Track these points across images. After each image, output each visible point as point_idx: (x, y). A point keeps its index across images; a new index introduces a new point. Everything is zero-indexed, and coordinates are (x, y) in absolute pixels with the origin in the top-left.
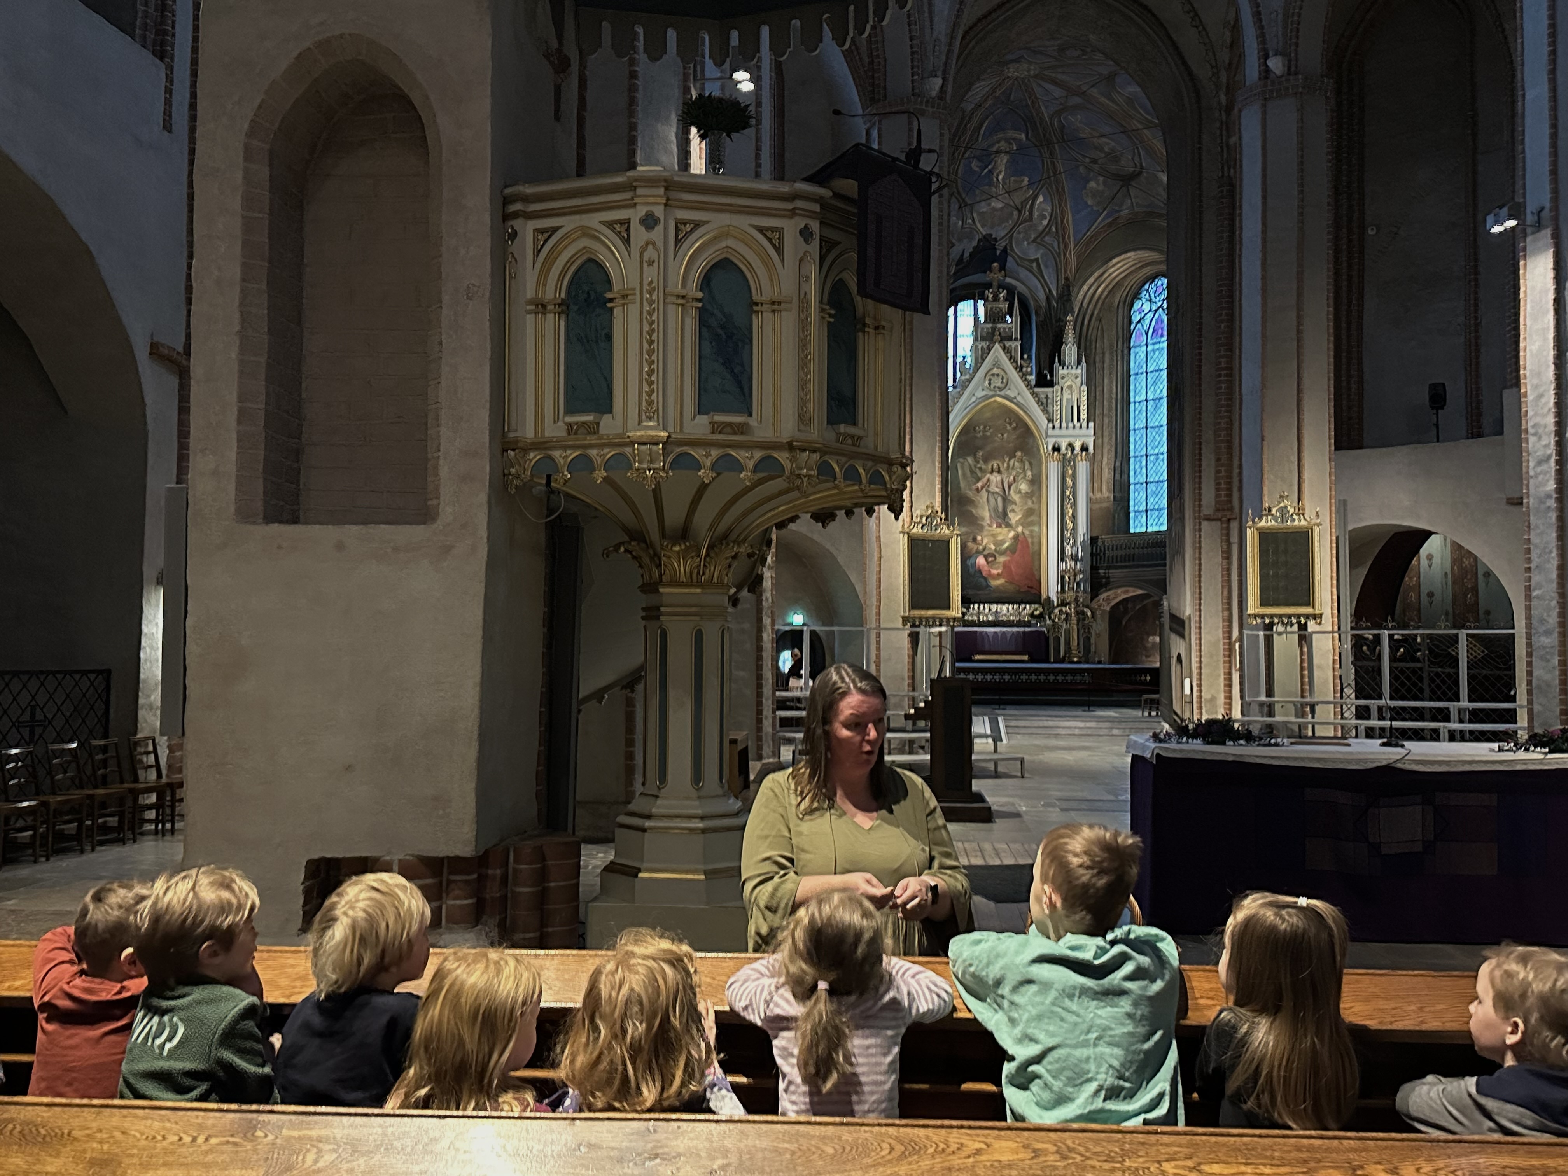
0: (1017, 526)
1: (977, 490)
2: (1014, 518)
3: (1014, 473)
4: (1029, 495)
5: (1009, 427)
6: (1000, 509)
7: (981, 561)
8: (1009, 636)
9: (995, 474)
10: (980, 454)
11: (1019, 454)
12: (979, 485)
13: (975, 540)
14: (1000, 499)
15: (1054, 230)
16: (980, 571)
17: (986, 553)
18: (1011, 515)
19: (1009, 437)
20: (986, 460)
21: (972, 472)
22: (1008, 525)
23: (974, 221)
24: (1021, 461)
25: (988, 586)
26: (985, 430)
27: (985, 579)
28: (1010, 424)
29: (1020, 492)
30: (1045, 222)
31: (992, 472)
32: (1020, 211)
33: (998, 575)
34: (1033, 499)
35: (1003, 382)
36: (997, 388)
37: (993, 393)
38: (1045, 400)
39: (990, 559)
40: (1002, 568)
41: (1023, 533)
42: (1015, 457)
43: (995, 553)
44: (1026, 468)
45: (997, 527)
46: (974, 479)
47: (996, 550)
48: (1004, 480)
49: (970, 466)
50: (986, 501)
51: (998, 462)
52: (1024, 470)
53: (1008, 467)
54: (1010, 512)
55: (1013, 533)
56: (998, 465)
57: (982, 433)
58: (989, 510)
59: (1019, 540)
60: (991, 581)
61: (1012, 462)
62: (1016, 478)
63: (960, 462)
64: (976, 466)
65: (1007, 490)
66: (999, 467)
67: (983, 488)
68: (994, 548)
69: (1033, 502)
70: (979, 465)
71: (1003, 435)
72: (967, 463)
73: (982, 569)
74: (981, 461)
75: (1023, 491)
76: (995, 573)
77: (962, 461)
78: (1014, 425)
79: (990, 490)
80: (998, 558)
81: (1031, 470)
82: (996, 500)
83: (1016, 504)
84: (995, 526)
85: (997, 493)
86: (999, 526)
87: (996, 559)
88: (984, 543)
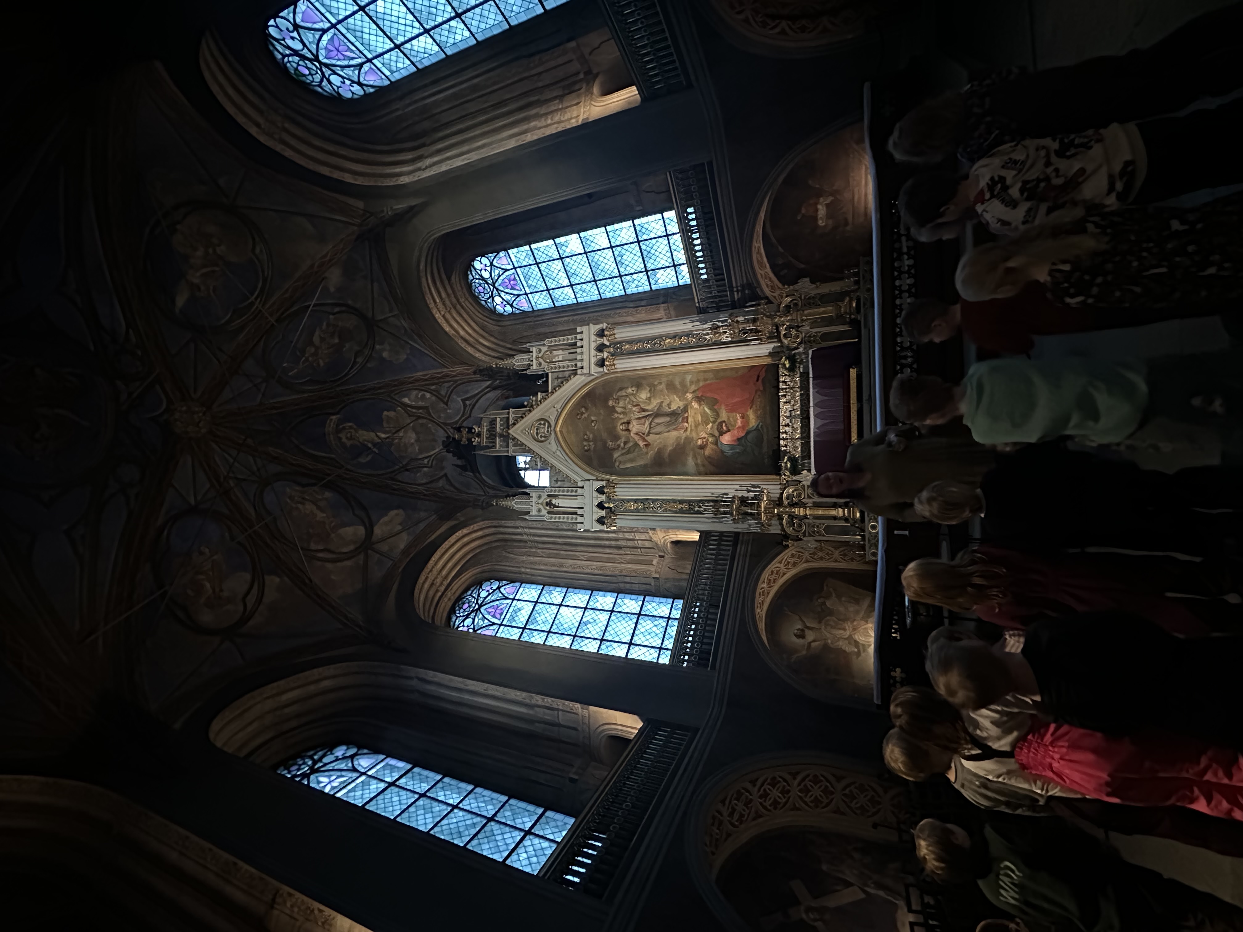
0: (686, 399)
2: (676, 404)
3: (630, 406)
5: (585, 415)
6: (668, 419)
7: (726, 439)
8: (821, 398)
9: (631, 427)
12: (641, 444)
13: (702, 447)
14: (657, 420)
16: (739, 440)
17: (717, 434)
18: (674, 407)
19: (594, 415)
22: (685, 410)
23: (426, 458)
24: (618, 400)
25: (757, 429)
26: (588, 440)
27: (748, 433)
28: (582, 414)
29: (649, 399)
30: (428, 395)
31: (628, 430)
32: (419, 418)
33: (742, 417)
34: (656, 383)
35: (542, 422)
36: (548, 428)
37: (553, 433)
38: (560, 380)
39: (724, 428)
40: (734, 414)
41: (694, 392)
42: (613, 407)
43: (717, 423)
44: (624, 394)
45: (687, 422)
46: (637, 450)
47: (714, 422)
48: (637, 417)
49: (622, 454)
50: (658, 436)
51: (619, 424)
52: (627, 396)
53: (624, 413)
54: (670, 408)
55: (693, 404)
56: (622, 424)
57: (591, 444)
58: (668, 432)
59: (702, 396)
60: (751, 426)
61: (619, 410)
62: (635, 404)
63: (618, 466)
64: (623, 449)
65: (647, 413)
66: (624, 423)
67: (645, 440)
68: (711, 424)
69: (660, 383)
70: (622, 445)
71: (593, 421)
72: (620, 458)
73: (735, 438)
74: (618, 443)
75: (649, 395)
76: (741, 422)
77: (617, 464)
78: (583, 409)
79: (647, 431)
80: (723, 419)
81: (627, 388)
82: (658, 424)
83: (662, 402)
84: (686, 424)
85: (650, 424)
86: (686, 420)
87: (724, 421)
88: (706, 436)
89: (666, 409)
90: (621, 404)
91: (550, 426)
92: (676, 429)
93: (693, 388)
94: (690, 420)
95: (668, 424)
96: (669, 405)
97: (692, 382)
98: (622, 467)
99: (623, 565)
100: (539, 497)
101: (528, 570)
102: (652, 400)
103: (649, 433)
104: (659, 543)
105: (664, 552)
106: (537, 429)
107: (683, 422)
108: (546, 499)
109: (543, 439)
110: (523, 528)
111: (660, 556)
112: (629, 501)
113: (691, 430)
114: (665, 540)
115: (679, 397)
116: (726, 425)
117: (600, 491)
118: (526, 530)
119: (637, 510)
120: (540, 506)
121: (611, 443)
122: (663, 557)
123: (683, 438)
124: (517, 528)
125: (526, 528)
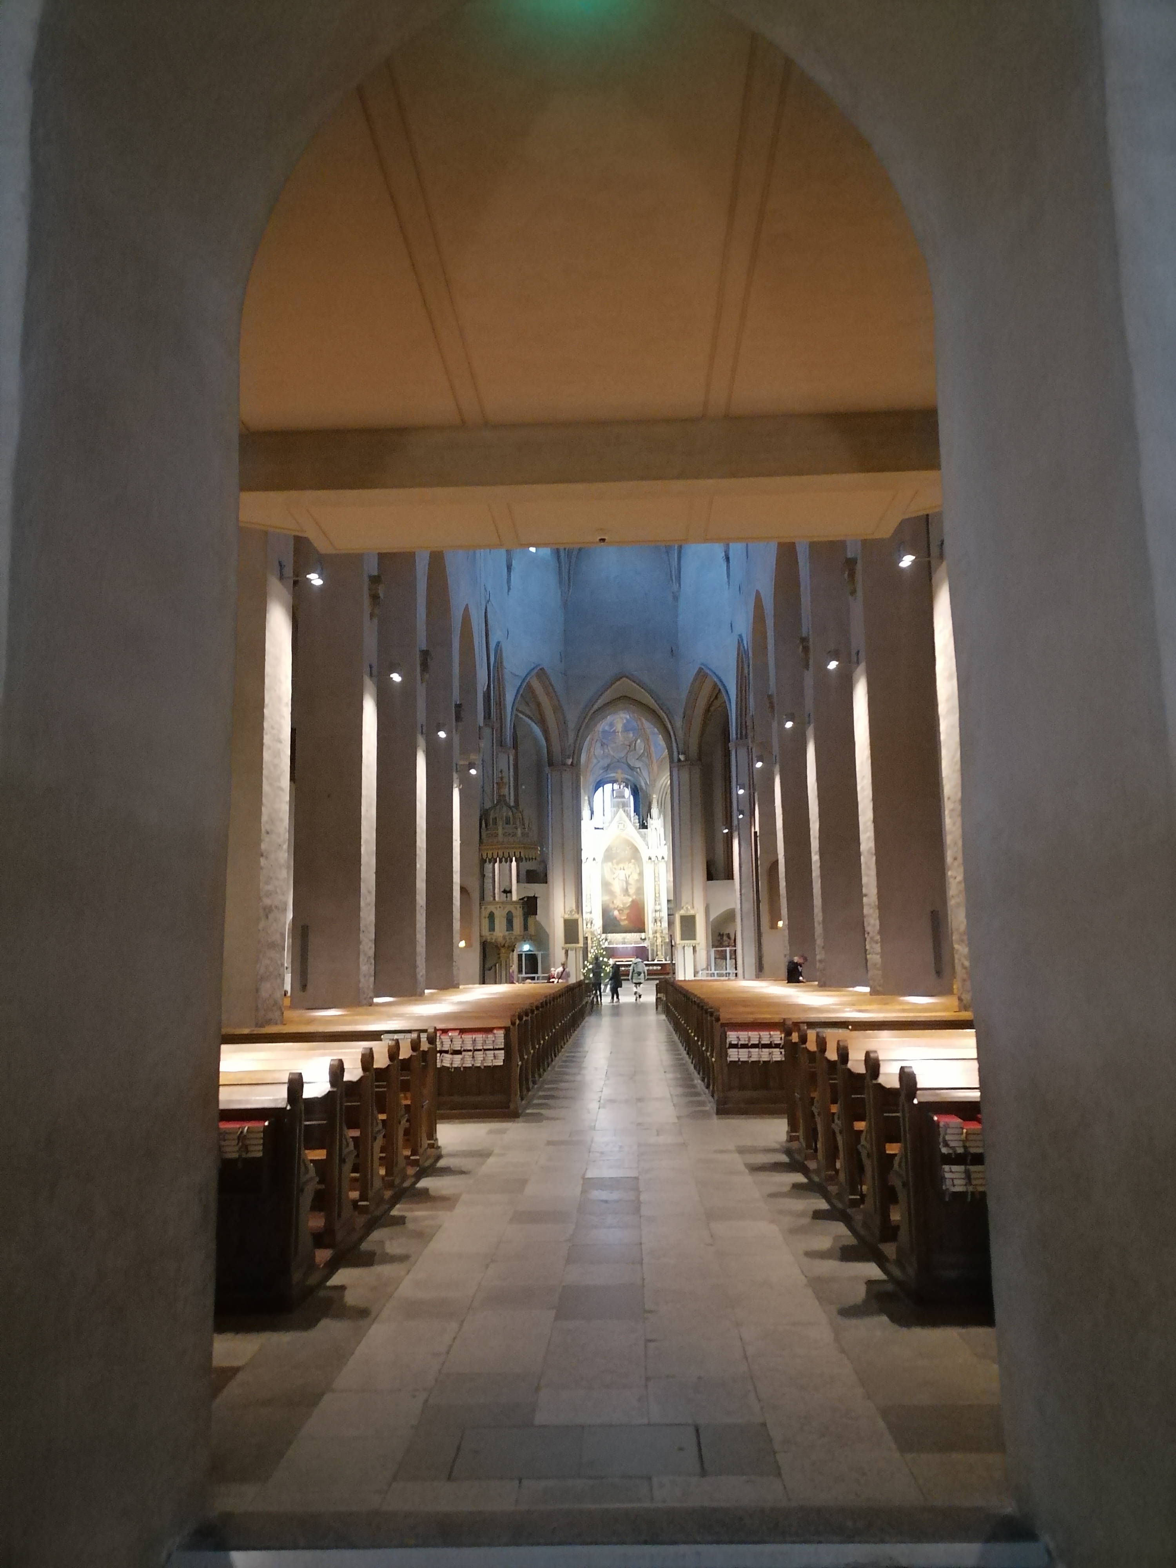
0: (633, 895)
1: (614, 879)
2: (632, 891)
3: (631, 870)
4: (638, 881)
5: (627, 849)
6: (625, 887)
7: (616, 913)
8: (629, 949)
9: (622, 870)
10: (615, 861)
11: (633, 861)
12: (615, 876)
13: (613, 902)
14: (624, 883)
15: (646, 754)
16: (616, 918)
17: (619, 909)
18: (630, 890)
19: (628, 852)
20: (618, 863)
21: (611, 870)
22: (629, 895)
23: (609, 751)
24: (634, 864)
25: (620, 925)
26: (616, 850)
27: (618, 921)
28: (629, 847)
30: (642, 751)
31: (621, 869)
32: (630, 746)
33: (625, 919)
38: (644, 836)
47: (623, 907)
48: (626, 873)
51: (623, 865)
52: (635, 868)
53: (628, 867)
55: (631, 898)
59: (634, 902)
60: (621, 922)
62: (632, 872)
65: (628, 878)
66: (624, 867)
69: (640, 884)
71: (625, 852)
75: (635, 879)
76: (622, 918)
80: (624, 911)
83: (632, 885)
86: (624, 896)
88: (618, 904)
97: (638, 895)
115: (634, 891)
116: (621, 912)
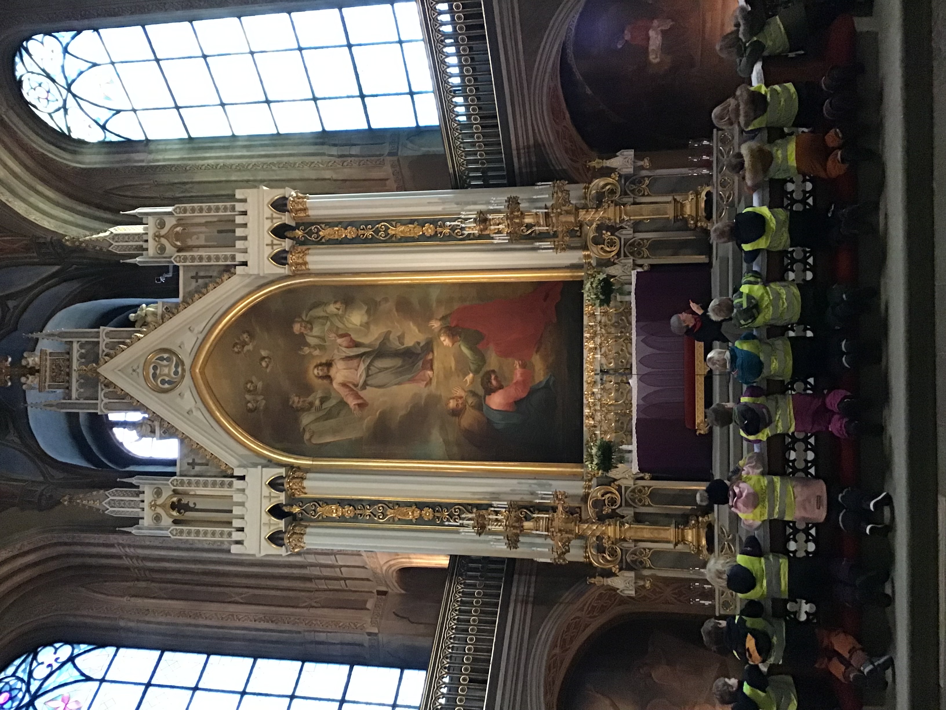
0: (431, 330)
1: (362, 406)
2: (413, 337)
3: (332, 336)
5: (250, 347)
6: (397, 362)
7: (496, 401)
9: (333, 372)
12: (352, 402)
13: (456, 413)
14: (380, 364)
16: (518, 403)
17: (481, 391)
18: (409, 342)
20: (308, 389)
22: (429, 347)
25: (547, 386)
27: (532, 392)
28: (244, 344)
29: (367, 325)
31: (328, 377)
33: (523, 366)
34: (378, 299)
35: (166, 356)
36: (177, 366)
37: (187, 375)
38: (200, 281)
39: (494, 382)
40: (510, 360)
41: (443, 318)
42: (302, 335)
43: (481, 374)
44: (322, 314)
45: (432, 369)
46: (343, 412)
47: (476, 372)
48: (344, 355)
49: (317, 420)
50: (381, 391)
51: (312, 366)
52: (327, 318)
53: (321, 347)
54: (403, 344)
55: (442, 339)
56: (317, 366)
57: (260, 398)
58: (399, 384)
59: (457, 326)
60: (537, 381)
61: (312, 341)
62: (340, 332)
63: (310, 440)
64: (319, 409)
65: (362, 350)
66: (321, 365)
67: (358, 397)
68: (471, 375)
69: (386, 300)
70: (317, 403)
71: (264, 358)
72: (313, 427)
73: (511, 401)
74: (310, 399)
75: (365, 319)
76: (522, 375)
77: (307, 436)
78: (245, 336)
79: (361, 382)
80: (492, 369)
81: (326, 304)
82: (381, 370)
83: (389, 333)
84: (430, 373)
85: (368, 368)
86: (429, 365)
87: (493, 371)
88: (463, 394)
89: (395, 344)
90: (316, 331)
91: (180, 362)
92: (412, 380)
93: (442, 311)
94: (436, 365)
95: (399, 372)
96: (401, 338)
97: (439, 302)
98: (314, 441)
99: (312, 610)
100: (158, 493)
101: (131, 624)
102: (372, 327)
103: (365, 385)
104: (379, 571)
105: (387, 586)
106: (155, 368)
107: (424, 368)
108: (171, 497)
109: (167, 386)
110: (124, 546)
111: (379, 593)
112: (328, 502)
113: (437, 382)
114: (390, 566)
115: (419, 326)
116: (496, 378)
117: (275, 484)
118: (130, 551)
119: (342, 519)
120: (159, 510)
121: (296, 399)
122: (384, 593)
123: (424, 395)
124: (112, 546)
125: (129, 546)
